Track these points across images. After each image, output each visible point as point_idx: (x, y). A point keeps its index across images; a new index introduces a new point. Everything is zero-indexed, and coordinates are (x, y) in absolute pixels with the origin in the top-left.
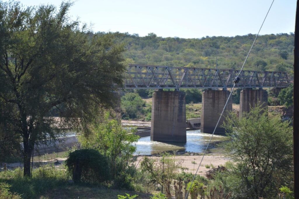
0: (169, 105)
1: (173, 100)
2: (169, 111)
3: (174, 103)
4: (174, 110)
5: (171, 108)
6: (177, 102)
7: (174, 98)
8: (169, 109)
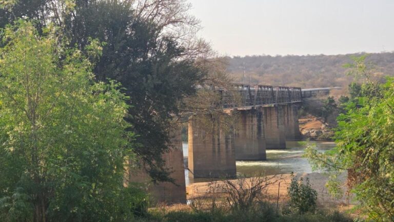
0: (247, 123)
1: (251, 119)
2: (248, 130)
3: (252, 121)
4: (252, 129)
5: (249, 127)
6: (255, 120)
7: (252, 117)
8: (247, 127)
